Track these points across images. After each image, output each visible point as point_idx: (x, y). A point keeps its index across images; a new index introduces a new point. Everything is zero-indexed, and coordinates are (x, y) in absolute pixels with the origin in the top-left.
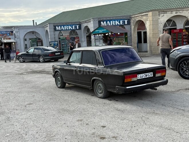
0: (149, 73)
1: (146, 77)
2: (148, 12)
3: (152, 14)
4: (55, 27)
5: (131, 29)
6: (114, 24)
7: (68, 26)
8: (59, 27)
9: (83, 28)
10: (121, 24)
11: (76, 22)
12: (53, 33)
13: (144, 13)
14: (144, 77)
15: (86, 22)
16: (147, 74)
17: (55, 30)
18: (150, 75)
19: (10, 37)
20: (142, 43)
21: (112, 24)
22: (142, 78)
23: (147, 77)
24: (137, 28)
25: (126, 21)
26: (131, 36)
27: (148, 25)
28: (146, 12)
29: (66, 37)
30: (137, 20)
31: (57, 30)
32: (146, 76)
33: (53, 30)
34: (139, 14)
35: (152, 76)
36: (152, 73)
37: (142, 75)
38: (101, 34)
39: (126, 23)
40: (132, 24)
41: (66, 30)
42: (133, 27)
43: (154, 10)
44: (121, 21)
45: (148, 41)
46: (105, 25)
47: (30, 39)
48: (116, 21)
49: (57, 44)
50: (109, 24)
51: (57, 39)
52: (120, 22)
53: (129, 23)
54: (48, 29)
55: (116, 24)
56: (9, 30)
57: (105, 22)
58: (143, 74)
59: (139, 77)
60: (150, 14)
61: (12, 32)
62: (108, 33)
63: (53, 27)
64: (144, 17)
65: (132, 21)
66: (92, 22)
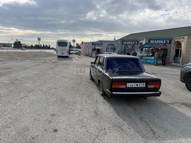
0: (141, 84)
1: (137, 87)
2: (185, 36)
3: (188, 38)
4: (123, 42)
5: (171, 46)
6: (159, 42)
7: (130, 42)
8: (125, 42)
9: (139, 43)
10: (164, 42)
11: (136, 40)
12: (121, 45)
13: (181, 36)
14: (134, 86)
15: (141, 40)
16: (139, 84)
17: (123, 43)
18: (142, 85)
19: (101, 46)
20: (178, 57)
21: (157, 42)
22: (132, 87)
23: (139, 86)
24: (175, 46)
25: (168, 41)
26: (170, 51)
27: (183, 45)
28: (183, 36)
29: (130, 48)
30: (176, 41)
31: (124, 44)
32: (137, 85)
33: (121, 44)
34: (178, 37)
35: (145, 86)
36: (145, 84)
37: (132, 84)
38: (147, 48)
39: (168, 42)
40: (172, 43)
41: (129, 44)
42: (172, 45)
43: (189, 35)
44: (165, 41)
45: (181, 56)
46: (153, 42)
47: (111, 48)
48: (161, 41)
49: (123, 52)
50: (156, 42)
51: (123, 49)
52: (163, 42)
53: (170, 42)
54: (119, 43)
55: (161, 42)
56: (101, 42)
57: (153, 41)
58: (134, 84)
59: (129, 85)
60: (186, 37)
61: (102, 44)
62: (152, 48)
63: (121, 42)
64: (181, 39)
65: (173, 41)
66: (145, 40)
